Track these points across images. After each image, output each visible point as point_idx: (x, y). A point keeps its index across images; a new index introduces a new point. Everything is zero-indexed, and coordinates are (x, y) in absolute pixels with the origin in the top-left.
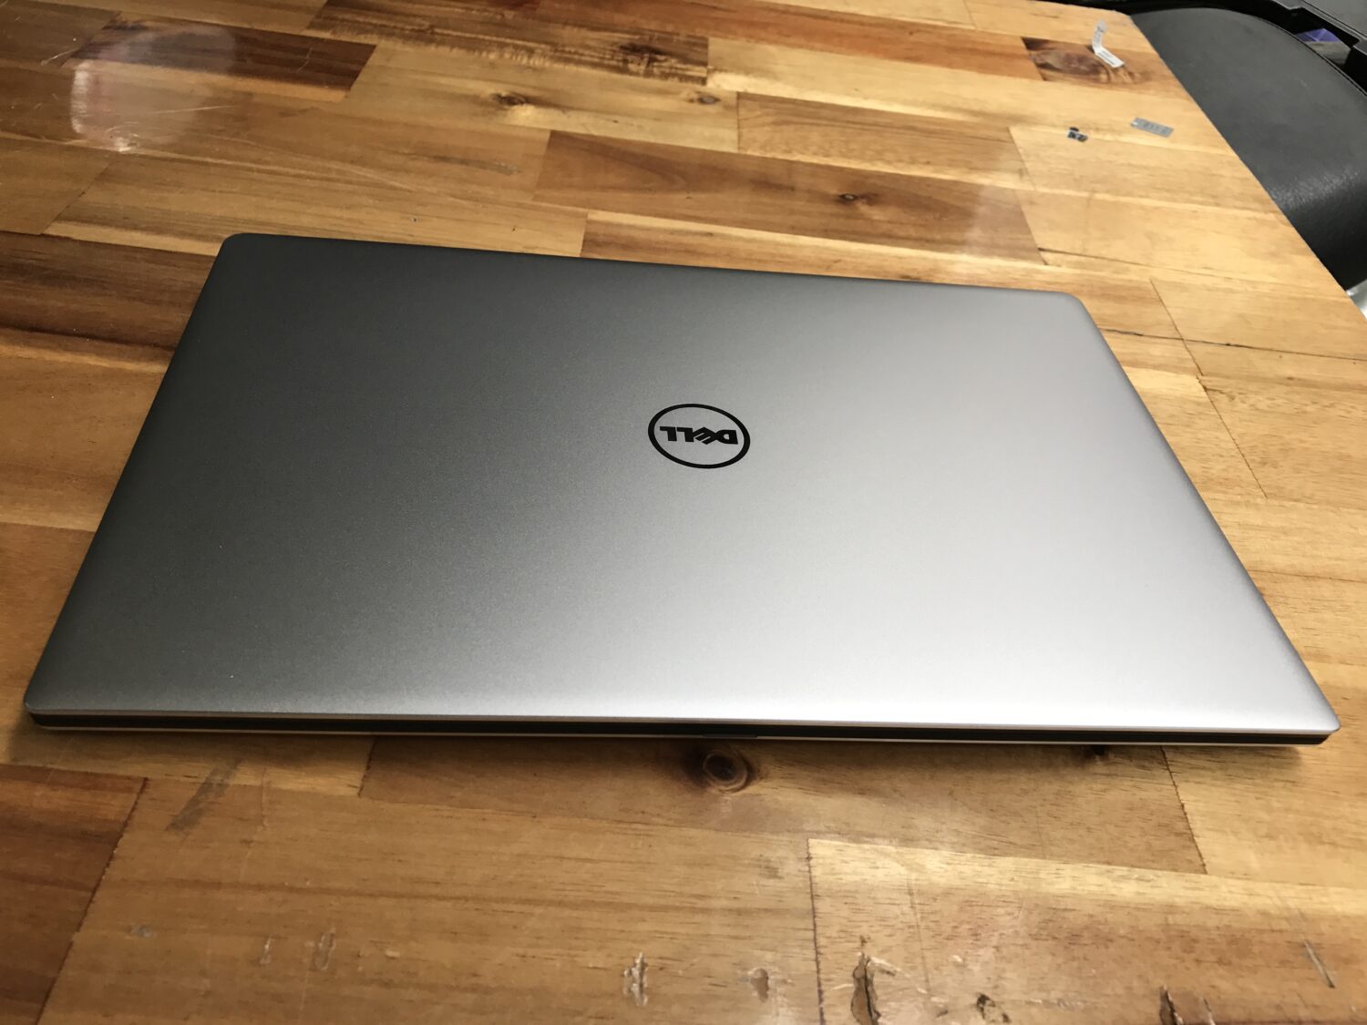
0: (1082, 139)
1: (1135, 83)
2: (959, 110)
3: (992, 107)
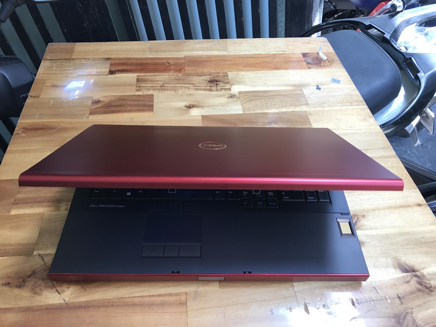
0: (320, 89)
1: (330, 65)
2: (290, 85)
3: (298, 83)
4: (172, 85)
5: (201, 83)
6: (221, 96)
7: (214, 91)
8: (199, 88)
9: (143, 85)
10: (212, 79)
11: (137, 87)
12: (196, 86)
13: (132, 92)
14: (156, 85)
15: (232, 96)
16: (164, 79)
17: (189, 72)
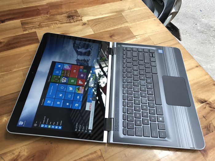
4: (46, 23)
5: (63, 19)
6: (78, 25)
7: (72, 22)
8: (63, 22)
9: (27, 26)
10: (69, 15)
11: (23, 28)
12: (61, 22)
13: (21, 32)
14: (35, 25)
15: (84, 24)
16: (39, 20)
17: (53, 13)
